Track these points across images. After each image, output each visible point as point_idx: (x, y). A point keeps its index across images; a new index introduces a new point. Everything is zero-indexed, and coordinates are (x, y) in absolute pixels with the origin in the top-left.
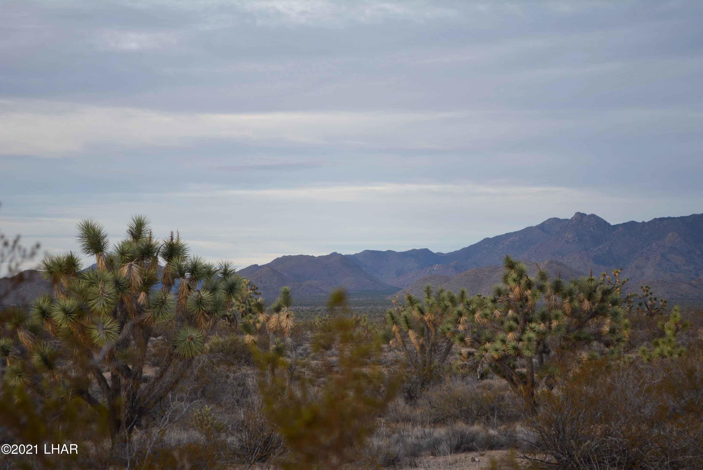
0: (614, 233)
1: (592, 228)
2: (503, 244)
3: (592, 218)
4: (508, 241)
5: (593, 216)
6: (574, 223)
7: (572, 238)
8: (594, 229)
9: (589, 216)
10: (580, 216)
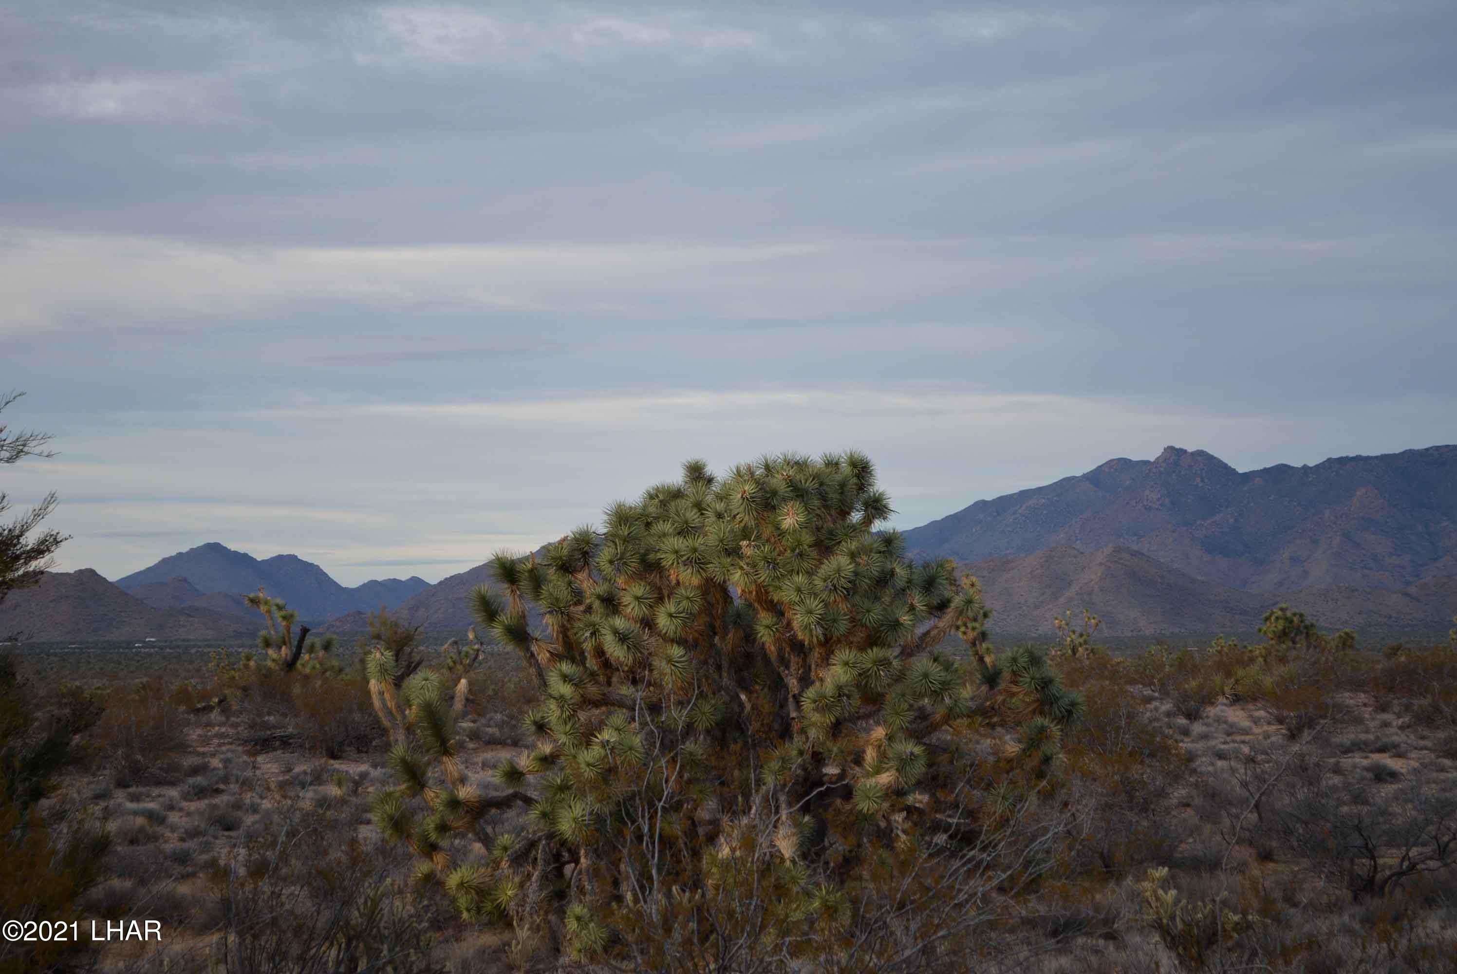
0: (1246, 489)
1: (1198, 480)
2: (1014, 513)
3: (1200, 459)
4: (1024, 507)
5: (1201, 453)
6: (1162, 469)
7: (1158, 500)
8: (1202, 481)
9: (1192, 454)
10: (1174, 455)
